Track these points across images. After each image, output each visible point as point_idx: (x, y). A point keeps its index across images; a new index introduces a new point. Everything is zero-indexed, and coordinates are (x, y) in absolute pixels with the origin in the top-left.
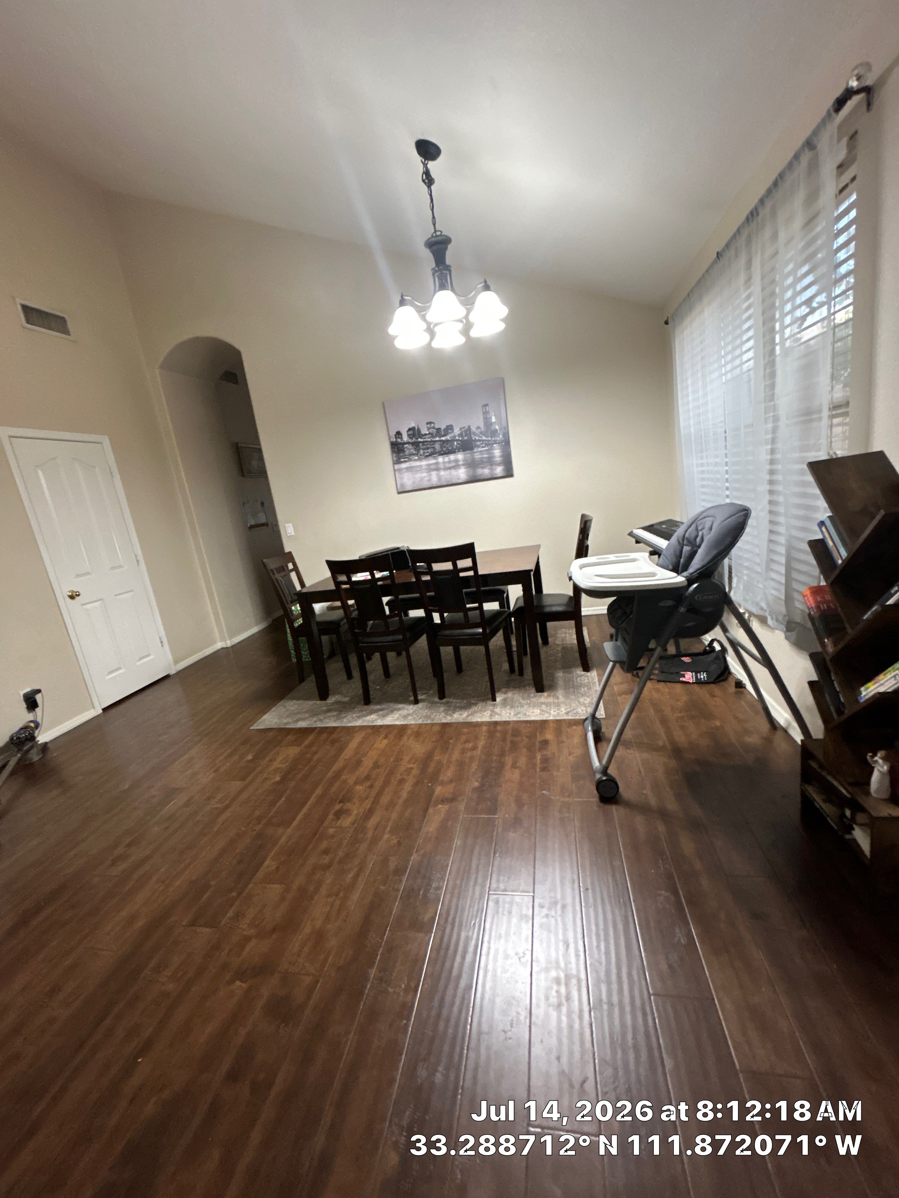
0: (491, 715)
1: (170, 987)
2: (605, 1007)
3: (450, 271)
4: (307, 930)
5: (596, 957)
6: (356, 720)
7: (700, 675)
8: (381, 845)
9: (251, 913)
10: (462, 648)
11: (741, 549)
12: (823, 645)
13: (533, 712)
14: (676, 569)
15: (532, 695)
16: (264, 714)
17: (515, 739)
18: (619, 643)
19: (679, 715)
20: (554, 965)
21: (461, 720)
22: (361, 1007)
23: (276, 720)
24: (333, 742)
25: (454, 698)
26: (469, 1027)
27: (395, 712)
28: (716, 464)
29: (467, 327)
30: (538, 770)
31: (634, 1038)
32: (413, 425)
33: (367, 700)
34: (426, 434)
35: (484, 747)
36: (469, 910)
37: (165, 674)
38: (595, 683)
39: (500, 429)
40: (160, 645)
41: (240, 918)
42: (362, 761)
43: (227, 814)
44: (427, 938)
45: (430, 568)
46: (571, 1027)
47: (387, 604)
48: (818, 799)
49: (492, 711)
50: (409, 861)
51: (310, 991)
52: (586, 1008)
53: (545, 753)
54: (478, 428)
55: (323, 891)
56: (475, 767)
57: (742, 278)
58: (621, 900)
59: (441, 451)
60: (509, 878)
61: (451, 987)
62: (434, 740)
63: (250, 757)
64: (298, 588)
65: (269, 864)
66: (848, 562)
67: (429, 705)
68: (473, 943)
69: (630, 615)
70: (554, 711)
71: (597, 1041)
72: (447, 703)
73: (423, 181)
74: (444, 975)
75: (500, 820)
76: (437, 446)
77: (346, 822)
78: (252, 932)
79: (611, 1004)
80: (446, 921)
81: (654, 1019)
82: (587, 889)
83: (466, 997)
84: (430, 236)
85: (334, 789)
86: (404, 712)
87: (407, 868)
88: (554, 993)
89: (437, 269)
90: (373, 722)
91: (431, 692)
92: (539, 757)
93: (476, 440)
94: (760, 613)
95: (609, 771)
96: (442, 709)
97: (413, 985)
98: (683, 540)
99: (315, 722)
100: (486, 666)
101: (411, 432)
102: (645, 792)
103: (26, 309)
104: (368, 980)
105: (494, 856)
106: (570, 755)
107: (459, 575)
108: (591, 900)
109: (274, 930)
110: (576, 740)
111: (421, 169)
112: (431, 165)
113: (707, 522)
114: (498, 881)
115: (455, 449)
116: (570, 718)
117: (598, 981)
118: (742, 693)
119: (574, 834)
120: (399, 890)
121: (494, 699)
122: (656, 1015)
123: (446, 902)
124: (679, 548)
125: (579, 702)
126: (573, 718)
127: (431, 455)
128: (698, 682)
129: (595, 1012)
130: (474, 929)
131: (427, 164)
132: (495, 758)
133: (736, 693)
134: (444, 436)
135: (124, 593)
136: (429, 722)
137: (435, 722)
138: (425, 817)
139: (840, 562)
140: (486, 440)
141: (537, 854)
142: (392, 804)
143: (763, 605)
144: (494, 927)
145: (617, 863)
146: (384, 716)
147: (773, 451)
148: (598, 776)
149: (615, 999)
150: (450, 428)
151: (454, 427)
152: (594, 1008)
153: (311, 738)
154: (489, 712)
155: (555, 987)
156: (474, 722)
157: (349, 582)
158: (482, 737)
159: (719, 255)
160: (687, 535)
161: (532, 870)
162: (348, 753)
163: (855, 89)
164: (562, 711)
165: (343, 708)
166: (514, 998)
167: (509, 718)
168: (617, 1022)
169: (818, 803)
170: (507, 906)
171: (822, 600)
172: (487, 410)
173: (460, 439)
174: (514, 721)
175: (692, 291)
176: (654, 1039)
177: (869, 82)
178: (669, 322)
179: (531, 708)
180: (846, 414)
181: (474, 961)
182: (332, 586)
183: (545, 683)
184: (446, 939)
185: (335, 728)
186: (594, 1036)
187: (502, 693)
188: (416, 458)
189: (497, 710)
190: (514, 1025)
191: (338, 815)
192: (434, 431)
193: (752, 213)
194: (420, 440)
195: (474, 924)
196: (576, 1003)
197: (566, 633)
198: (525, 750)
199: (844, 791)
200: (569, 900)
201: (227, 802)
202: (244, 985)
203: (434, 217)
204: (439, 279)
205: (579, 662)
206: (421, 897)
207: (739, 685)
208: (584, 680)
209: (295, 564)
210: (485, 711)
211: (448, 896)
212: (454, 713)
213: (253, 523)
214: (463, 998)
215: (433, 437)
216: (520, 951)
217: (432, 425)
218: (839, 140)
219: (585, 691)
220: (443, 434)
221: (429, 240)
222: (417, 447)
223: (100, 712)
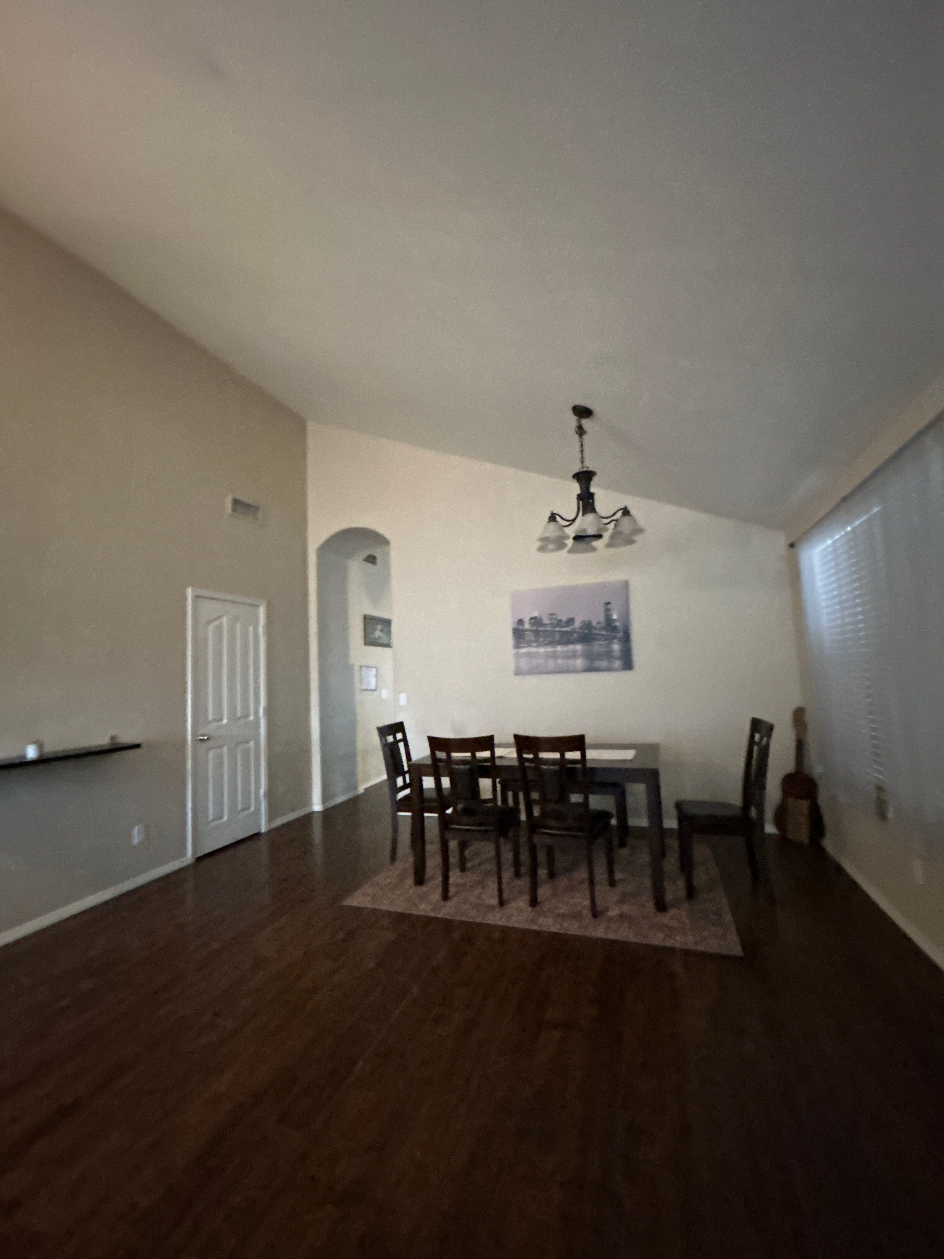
0: (606, 932)
3: (592, 498)
13: (655, 936)
15: (653, 914)
16: (358, 889)
23: (370, 899)
24: (430, 933)
32: (536, 614)
34: (547, 624)
35: (600, 969)
37: (256, 832)
39: (621, 626)
53: (674, 987)
54: (599, 623)
59: (562, 640)
63: (341, 936)
65: (363, 1066)
73: (577, 432)
76: (557, 637)
84: (578, 470)
89: (582, 496)
93: (595, 634)
99: (410, 907)
101: (533, 621)
103: (235, 501)
107: (566, 766)
111: (575, 424)
112: (584, 422)
115: (574, 640)
126: (705, 950)
127: (550, 643)
131: (580, 421)
134: (564, 627)
138: (537, 1040)
140: (605, 635)
150: (570, 621)
151: (575, 620)
153: (406, 925)
157: (448, 759)
164: (689, 940)
167: (627, 938)
172: (609, 607)
173: (581, 631)
174: (636, 943)
178: (796, 546)
179: (653, 931)
183: (668, 902)
188: (535, 644)
189: (613, 926)
191: (437, 1020)
192: (556, 622)
194: (541, 629)
198: (649, 981)
203: (582, 457)
204: (583, 504)
208: (713, 906)
209: (404, 735)
213: (364, 687)
215: (554, 627)
217: (554, 617)
219: (715, 920)
220: (564, 624)
221: (577, 473)
222: (537, 635)
223: (193, 861)
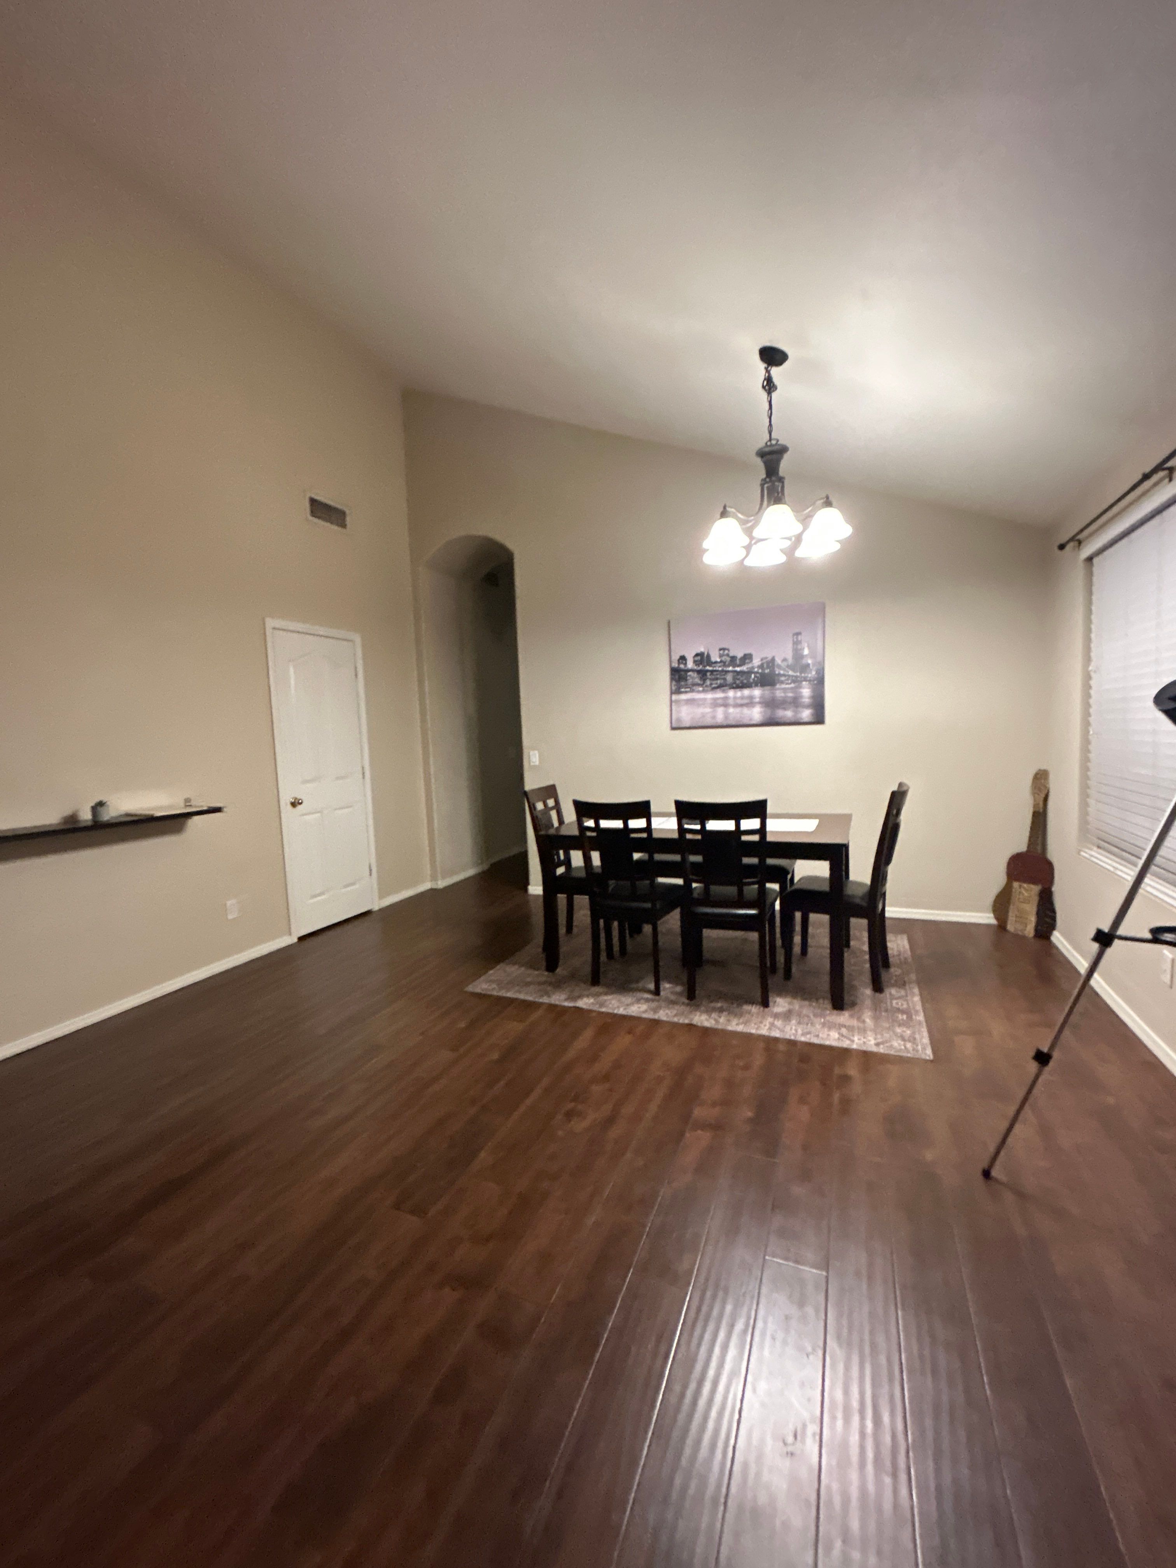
0: (770, 1029)
1: (373, 1274)
3: (783, 483)
8: (624, 1165)
9: (465, 1210)
15: (828, 1012)
16: (479, 977)
17: (805, 1066)
23: (495, 986)
24: (565, 1026)
26: (736, 1423)
27: (643, 1002)
29: (794, 546)
30: (835, 1112)
32: (702, 650)
33: (596, 979)
34: (716, 662)
35: (761, 1069)
37: (367, 910)
38: (918, 1010)
39: (814, 665)
40: (368, 873)
41: (451, 1213)
42: (600, 1055)
43: (437, 1087)
44: (682, 1295)
45: (704, 825)
49: (772, 1024)
50: (656, 1193)
51: (534, 1321)
52: (902, 1445)
53: (846, 1091)
54: (785, 660)
56: (748, 1092)
58: (956, 1314)
59: (735, 683)
60: (792, 1244)
62: (691, 1048)
63: (462, 1025)
65: (485, 1157)
70: (859, 1039)
73: (764, 387)
75: (782, 1167)
76: (729, 678)
77: (579, 1126)
78: (465, 1233)
79: (938, 1449)
80: (707, 1279)
81: (1004, 1490)
84: (764, 445)
85: (564, 1083)
87: (655, 1202)
89: (768, 480)
90: (614, 1009)
93: (779, 675)
97: (662, 1349)
99: (542, 996)
101: (699, 658)
103: (313, 501)
104: (606, 1328)
105: (772, 1211)
106: (882, 1101)
107: (740, 838)
109: (490, 1238)
110: (891, 1084)
111: (762, 374)
112: (775, 371)
114: (779, 1244)
115: (752, 683)
116: (882, 1051)
117: (920, 1417)
119: (886, 1207)
120: (644, 1226)
121: (768, 1005)
122: (1008, 1483)
125: (895, 1033)
126: (887, 1052)
127: (720, 687)
129: (914, 1454)
131: (771, 370)
132: (775, 1085)
134: (738, 666)
135: (345, 807)
136: (686, 1022)
137: (694, 1023)
138: (678, 1142)
140: (793, 676)
141: (833, 1222)
142: (637, 1117)
146: (628, 1004)
149: (946, 1444)
150: (747, 658)
151: (754, 657)
152: (914, 1447)
153: (536, 1015)
154: (768, 1024)
156: (746, 1033)
158: (758, 1056)
161: (825, 1242)
162: (583, 1042)
164: (870, 1041)
167: (795, 1037)
168: (947, 1479)
172: (799, 639)
173: (760, 671)
174: (803, 1042)
179: (826, 1030)
183: (847, 998)
184: (706, 1301)
185: (567, 1008)
188: (701, 689)
189: (779, 1023)
191: (569, 1115)
192: (728, 659)
194: (708, 668)
198: (817, 1083)
201: (437, 1073)
202: (455, 1294)
203: (770, 425)
204: (768, 490)
206: (674, 1240)
208: (902, 1005)
210: (761, 1022)
211: (710, 1248)
212: (720, 1017)
214: (729, 1385)
215: (725, 666)
217: (726, 652)
219: (903, 1020)
220: (738, 662)
221: (762, 448)
222: (703, 676)
223: (296, 940)
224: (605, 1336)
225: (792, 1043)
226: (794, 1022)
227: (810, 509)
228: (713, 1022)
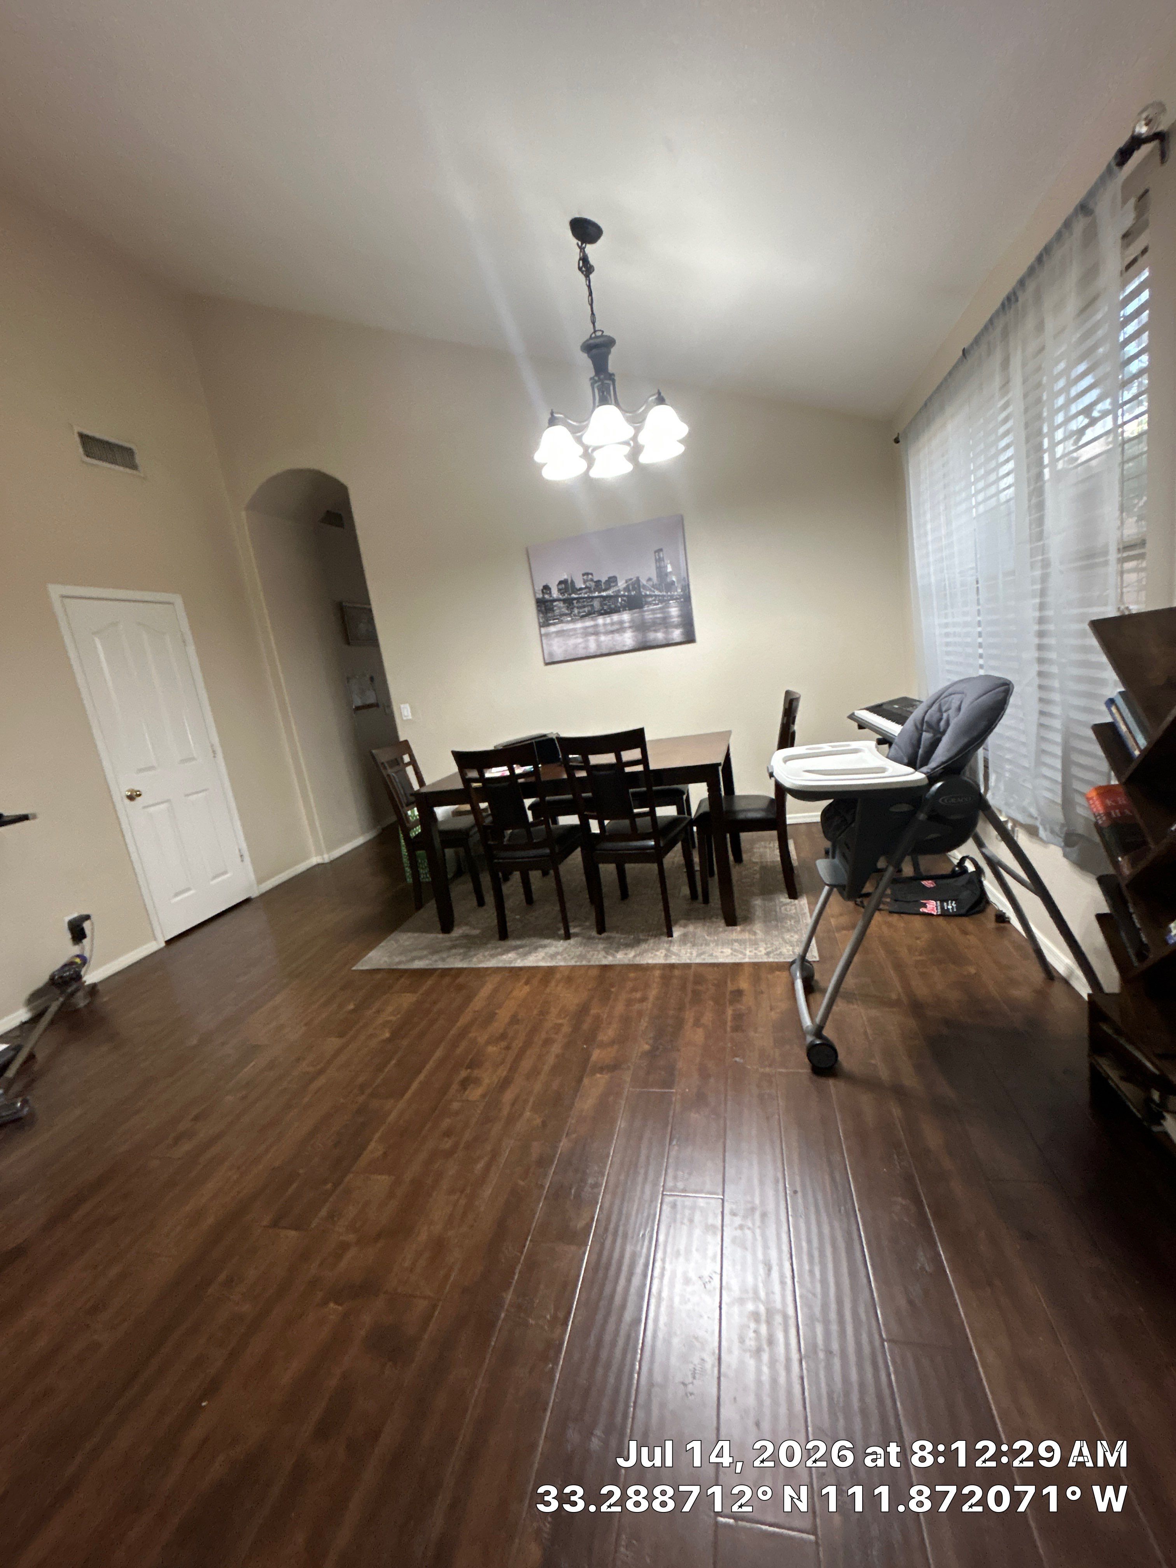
0: (666, 956)
1: (246, 1308)
2: (821, 1355)
3: (614, 381)
4: (423, 1237)
5: (809, 1285)
6: (489, 960)
7: (948, 905)
8: (520, 1126)
9: (351, 1211)
10: (627, 866)
11: (1001, 736)
12: (1116, 864)
13: (722, 952)
14: (913, 763)
15: (721, 929)
16: (371, 950)
17: (699, 988)
18: (836, 861)
19: (919, 958)
20: (751, 1295)
21: (626, 962)
22: (493, 1343)
23: (386, 959)
24: (460, 988)
25: (617, 932)
26: (636, 1376)
27: (540, 949)
28: (966, 624)
29: (635, 451)
30: (729, 1029)
31: (862, 1400)
32: (565, 577)
33: (503, 935)
34: (581, 589)
35: (657, 998)
36: (637, 1217)
37: (244, 898)
38: (805, 914)
39: (678, 581)
40: (239, 859)
41: (335, 1219)
42: (496, 1014)
43: (322, 1081)
44: (581, 1252)
45: (586, 761)
46: (774, 1381)
47: (530, 808)
48: (1113, 1075)
49: (668, 950)
50: (555, 1148)
51: (427, 1318)
52: (795, 1356)
53: (739, 1006)
54: (649, 579)
55: (445, 1184)
56: (645, 1024)
57: (997, 381)
58: (843, 1208)
59: (603, 609)
60: (690, 1174)
61: (613, 1319)
62: (590, 987)
63: (351, 1007)
64: (416, 786)
65: (375, 1148)
66: (1147, 754)
67: (585, 941)
68: (642, 1261)
69: (851, 824)
70: (750, 951)
71: (811, 1402)
72: (608, 938)
73: (580, 269)
74: (603, 1303)
75: (679, 1097)
76: (596, 604)
77: (475, 1093)
78: (351, 1237)
79: (829, 1352)
80: (606, 1230)
81: (889, 1375)
82: (795, 1192)
83: (633, 1335)
84: (588, 337)
85: (459, 1051)
86: (551, 950)
87: (554, 1156)
88: (752, 1335)
89: (596, 378)
90: (511, 962)
91: (587, 924)
92: (730, 1012)
93: (646, 596)
94: (1029, 821)
95: (825, 1033)
96: (601, 946)
97: (561, 1315)
98: (922, 725)
99: (436, 961)
100: (659, 890)
101: (563, 586)
102: (873, 1062)
103: (85, 439)
104: (502, 1307)
105: (670, 1144)
106: (771, 1009)
107: (624, 770)
108: (801, 1208)
109: (379, 1236)
110: (780, 990)
111: (576, 254)
112: (589, 248)
113: (954, 701)
114: (675, 1178)
115: (619, 607)
116: (771, 960)
117: (811, 1320)
118: (1004, 929)
119: (777, 1116)
120: (542, 1187)
121: (670, 935)
122: (891, 1369)
123: (607, 1205)
124: (916, 735)
125: (783, 939)
126: (776, 960)
127: (589, 614)
128: (945, 914)
129: (807, 1363)
130: (643, 1241)
131: (584, 248)
132: (671, 1013)
133: (998, 929)
134: (604, 591)
135: (197, 793)
136: (584, 963)
137: (592, 963)
138: (576, 1090)
139: (1137, 753)
140: (659, 596)
141: (728, 1142)
142: (534, 1072)
143: (1033, 811)
144: (670, 1239)
145: (836, 1158)
146: (525, 955)
147: (1042, 607)
148: (809, 1039)
149: (835, 1346)
150: (612, 581)
151: (618, 580)
152: (807, 1356)
153: (430, 982)
154: (664, 952)
155: (753, 1325)
156: (642, 964)
157: (482, 778)
158: (655, 985)
159: (965, 352)
160: (926, 719)
161: (722, 1164)
162: (478, 1003)
163: (1143, 136)
164: (760, 951)
165: (472, 943)
166: (697, 1338)
167: (690, 960)
168: (838, 1378)
169: (1113, 1081)
170: (687, 1212)
171: (1113, 804)
172: (662, 556)
173: (626, 594)
174: (697, 964)
175: (930, 399)
176: (888, 1402)
177: (1162, 127)
178: (900, 439)
179: (720, 947)
180: (1141, 556)
181: (644, 1285)
182: (459, 785)
183: (739, 913)
184: (606, 1253)
185: (461, 971)
186: (807, 1394)
187: (681, 926)
188: (569, 619)
189: (675, 949)
190: (697, 1376)
191: (465, 1084)
192: (593, 584)
193: (1008, 298)
195: (644, 1235)
196: (781, 1349)
197: (765, 847)
198: (711, 1003)
199: (1148, 1065)
200: (771, 1206)
201: (322, 1065)
202: (340, 1308)
203: (593, 313)
204: (599, 390)
205: (783, 886)
206: (572, 1197)
207: (1001, 918)
208: (790, 910)
209: (412, 756)
210: (657, 950)
211: (608, 1197)
212: (617, 952)
213: (359, 703)
214: (628, 1337)
215: (591, 592)
216: (706, 1274)
217: (590, 576)
218: (1125, 201)
219: (791, 925)
220: (603, 587)
221: (585, 342)
222: (570, 605)
223: (163, 944)
224: (503, 1315)
225: (687, 966)
226: (689, 945)
227: (643, 408)
228: (610, 958)
